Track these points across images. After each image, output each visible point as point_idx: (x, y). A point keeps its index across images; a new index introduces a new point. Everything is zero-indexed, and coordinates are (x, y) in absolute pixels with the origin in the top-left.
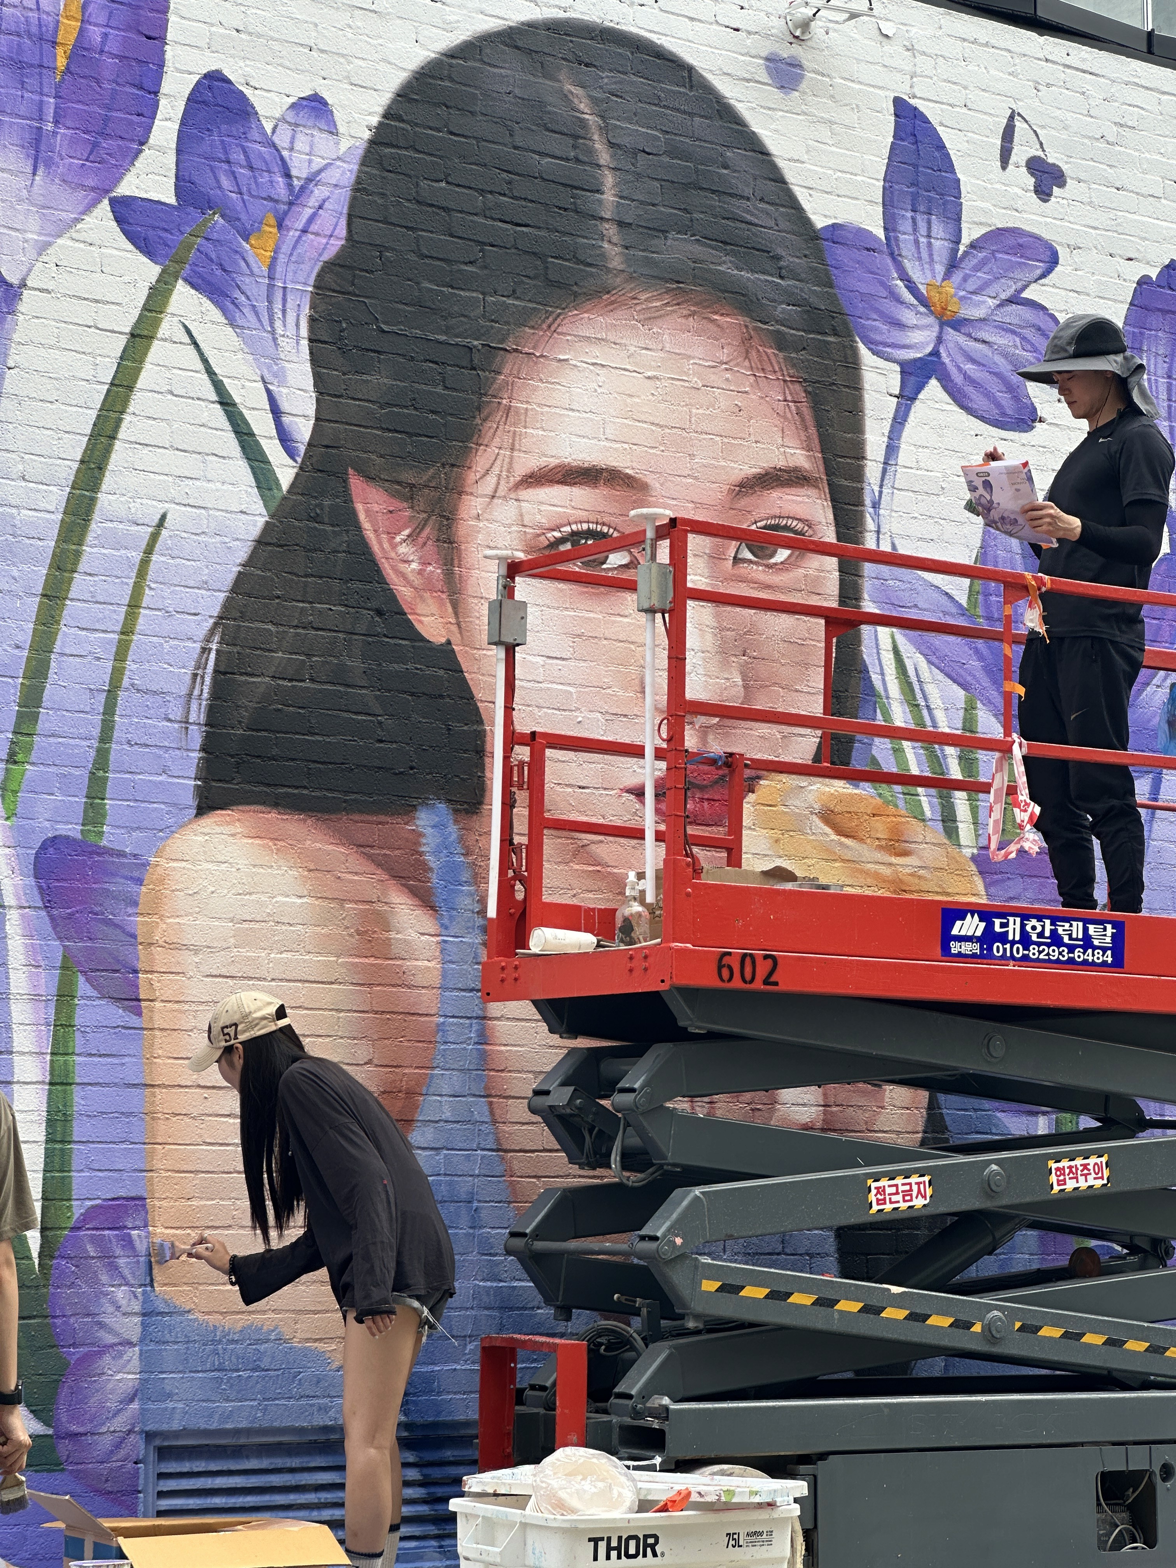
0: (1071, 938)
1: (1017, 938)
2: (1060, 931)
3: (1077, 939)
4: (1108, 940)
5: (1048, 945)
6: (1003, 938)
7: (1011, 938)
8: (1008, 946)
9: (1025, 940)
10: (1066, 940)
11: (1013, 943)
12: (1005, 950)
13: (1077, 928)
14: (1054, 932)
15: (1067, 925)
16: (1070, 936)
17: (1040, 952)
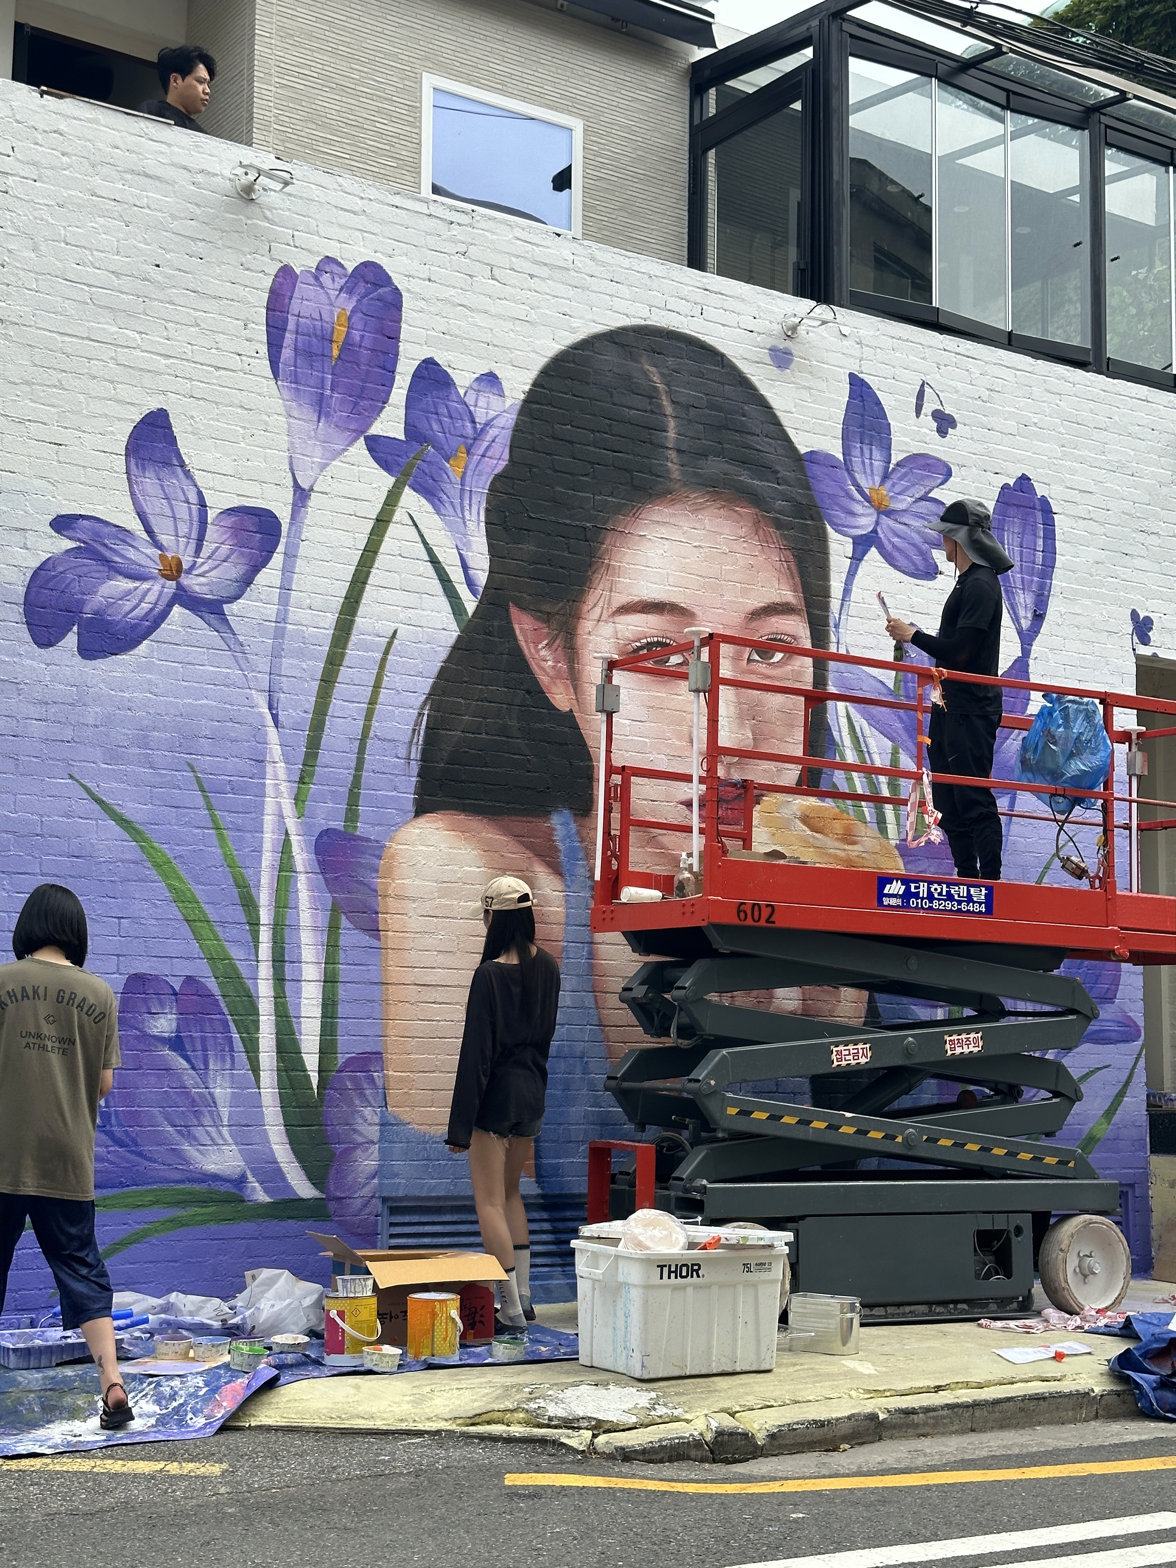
0: (959, 896)
1: (925, 896)
2: (952, 892)
3: (963, 897)
4: (983, 897)
5: (945, 900)
6: (916, 895)
7: (921, 895)
8: (919, 901)
9: (931, 897)
10: (956, 897)
11: (923, 899)
12: (917, 903)
13: (963, 891)
14: (948, 892)
15: (957, 888)
16: (959, 895)
17: (940, 905)
